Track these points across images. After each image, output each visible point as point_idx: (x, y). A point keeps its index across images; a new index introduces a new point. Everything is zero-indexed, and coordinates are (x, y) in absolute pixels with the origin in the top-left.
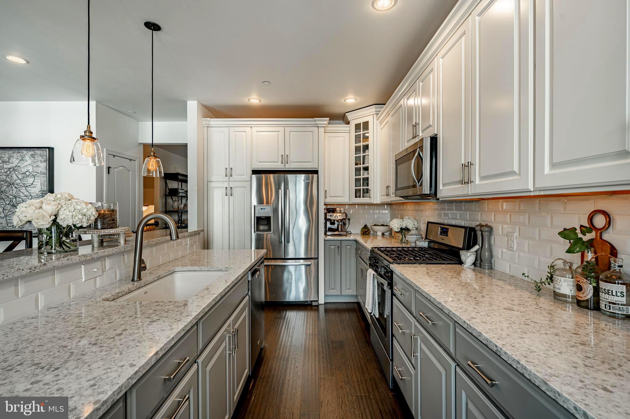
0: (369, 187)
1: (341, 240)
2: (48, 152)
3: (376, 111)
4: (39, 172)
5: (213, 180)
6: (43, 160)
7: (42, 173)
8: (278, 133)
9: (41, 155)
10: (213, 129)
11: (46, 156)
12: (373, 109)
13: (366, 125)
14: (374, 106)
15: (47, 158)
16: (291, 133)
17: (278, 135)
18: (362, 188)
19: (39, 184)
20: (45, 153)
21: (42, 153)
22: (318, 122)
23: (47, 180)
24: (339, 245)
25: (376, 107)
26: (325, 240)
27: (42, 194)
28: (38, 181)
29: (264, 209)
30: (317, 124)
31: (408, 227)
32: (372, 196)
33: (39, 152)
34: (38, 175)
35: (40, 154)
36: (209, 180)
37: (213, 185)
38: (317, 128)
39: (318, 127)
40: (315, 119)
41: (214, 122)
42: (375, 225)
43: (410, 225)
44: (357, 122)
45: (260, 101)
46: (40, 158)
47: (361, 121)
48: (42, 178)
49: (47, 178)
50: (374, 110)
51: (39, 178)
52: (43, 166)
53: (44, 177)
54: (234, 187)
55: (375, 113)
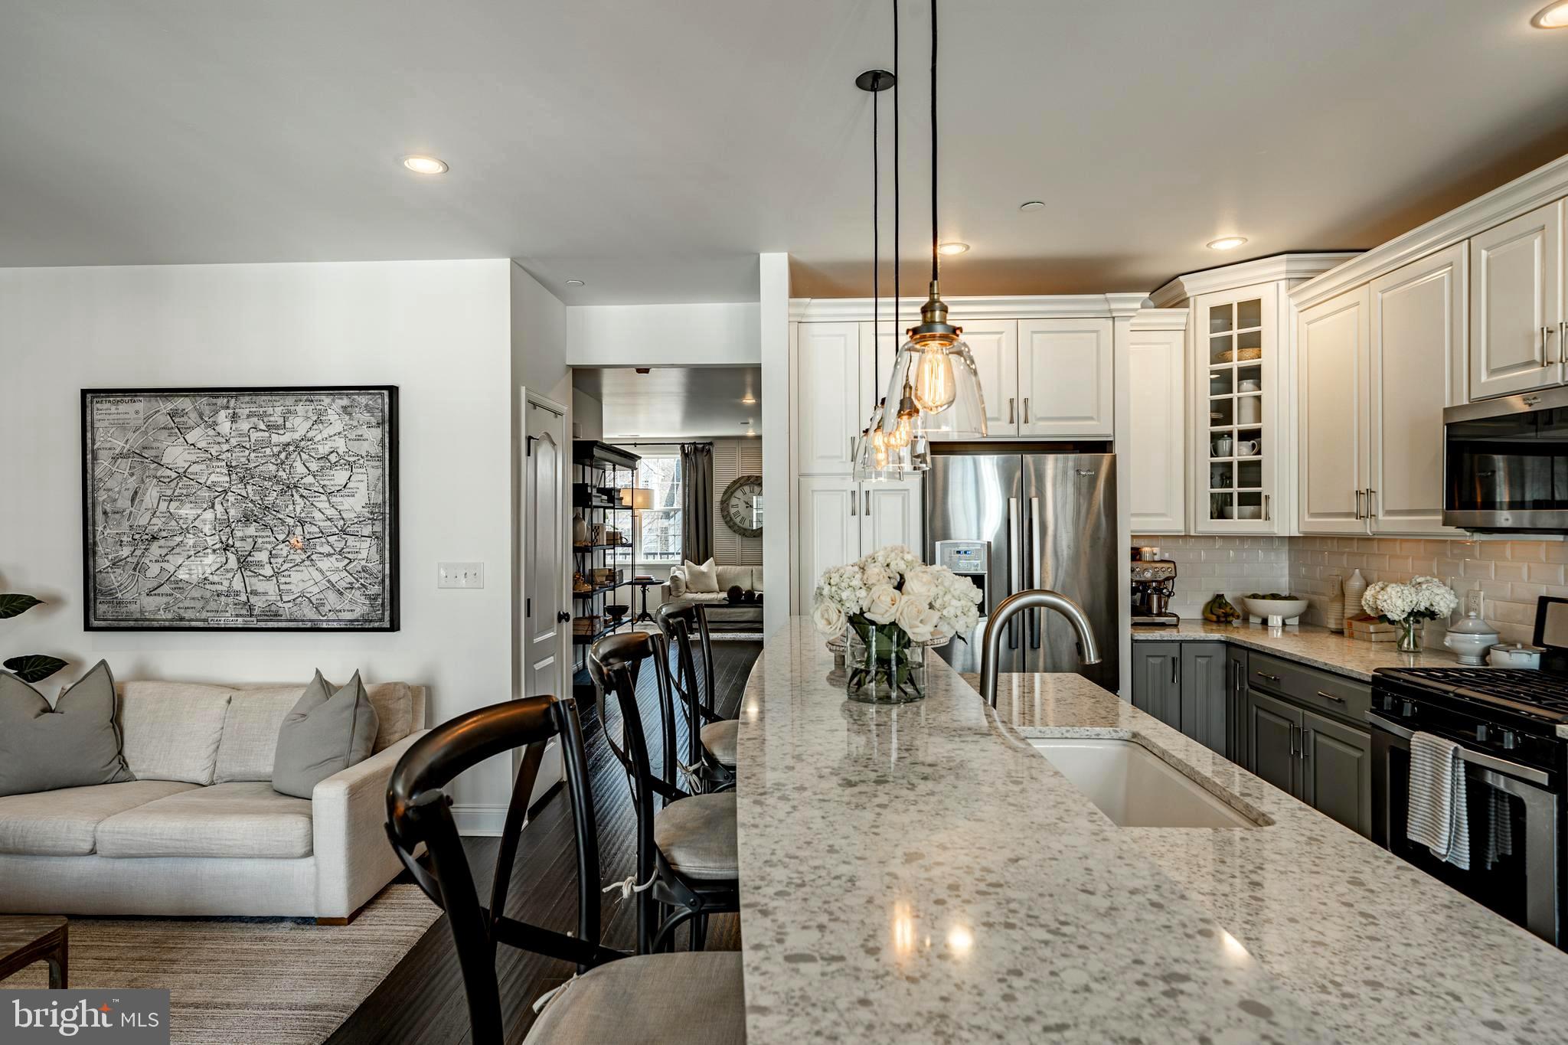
0: (1264, 490)
1: (1181, 642)
2: (387, 400)
3: (1288, 272)
4: (364, 454)
5: (815, 471)
6: (374, 421)
7: (370, 457)
8: (999, 336)
9: (369, 409)
10: (815, 329)
11: (382, 411)
12: (1279, 267)
13: (1251, 311)
14: (1285, 256)
15: (383, 417)
16: (1035, 335)
17: (999, 341)
18: (1235, 490)
19: (363, 487)
20: (380, 401)
21: (370, 402)
22: (1114, 306)
23: (384, 475)
24: (1177, 655)
25: (1288, 261)
26: (1134, 641)
27: (372, 513)
28: (360, 478)
29: (965, 552)
30: (1110, 311)
31: (1436, 609)
32: (1274, 513)
33: (363, 399)
34: (361, 461)
35: (367, 405)
36: (803, 471)
37: (816, 483)
38: (1110, 322)
39: (1114, 318)
40: (1109, 295)
41: (818, 308)
42: (1255, 596)
43: (1442, 603)
44: (1220, 300)
45: (968, 248)
46: (366, 417)
47: (1234, 298)
48: (371, 471)
49: (384, 469)
50: (1283, 268)
51: (364, 470)
52: (373, 438)
53: (377, 468)
54: (874, 490)
55: (1284, 276)
